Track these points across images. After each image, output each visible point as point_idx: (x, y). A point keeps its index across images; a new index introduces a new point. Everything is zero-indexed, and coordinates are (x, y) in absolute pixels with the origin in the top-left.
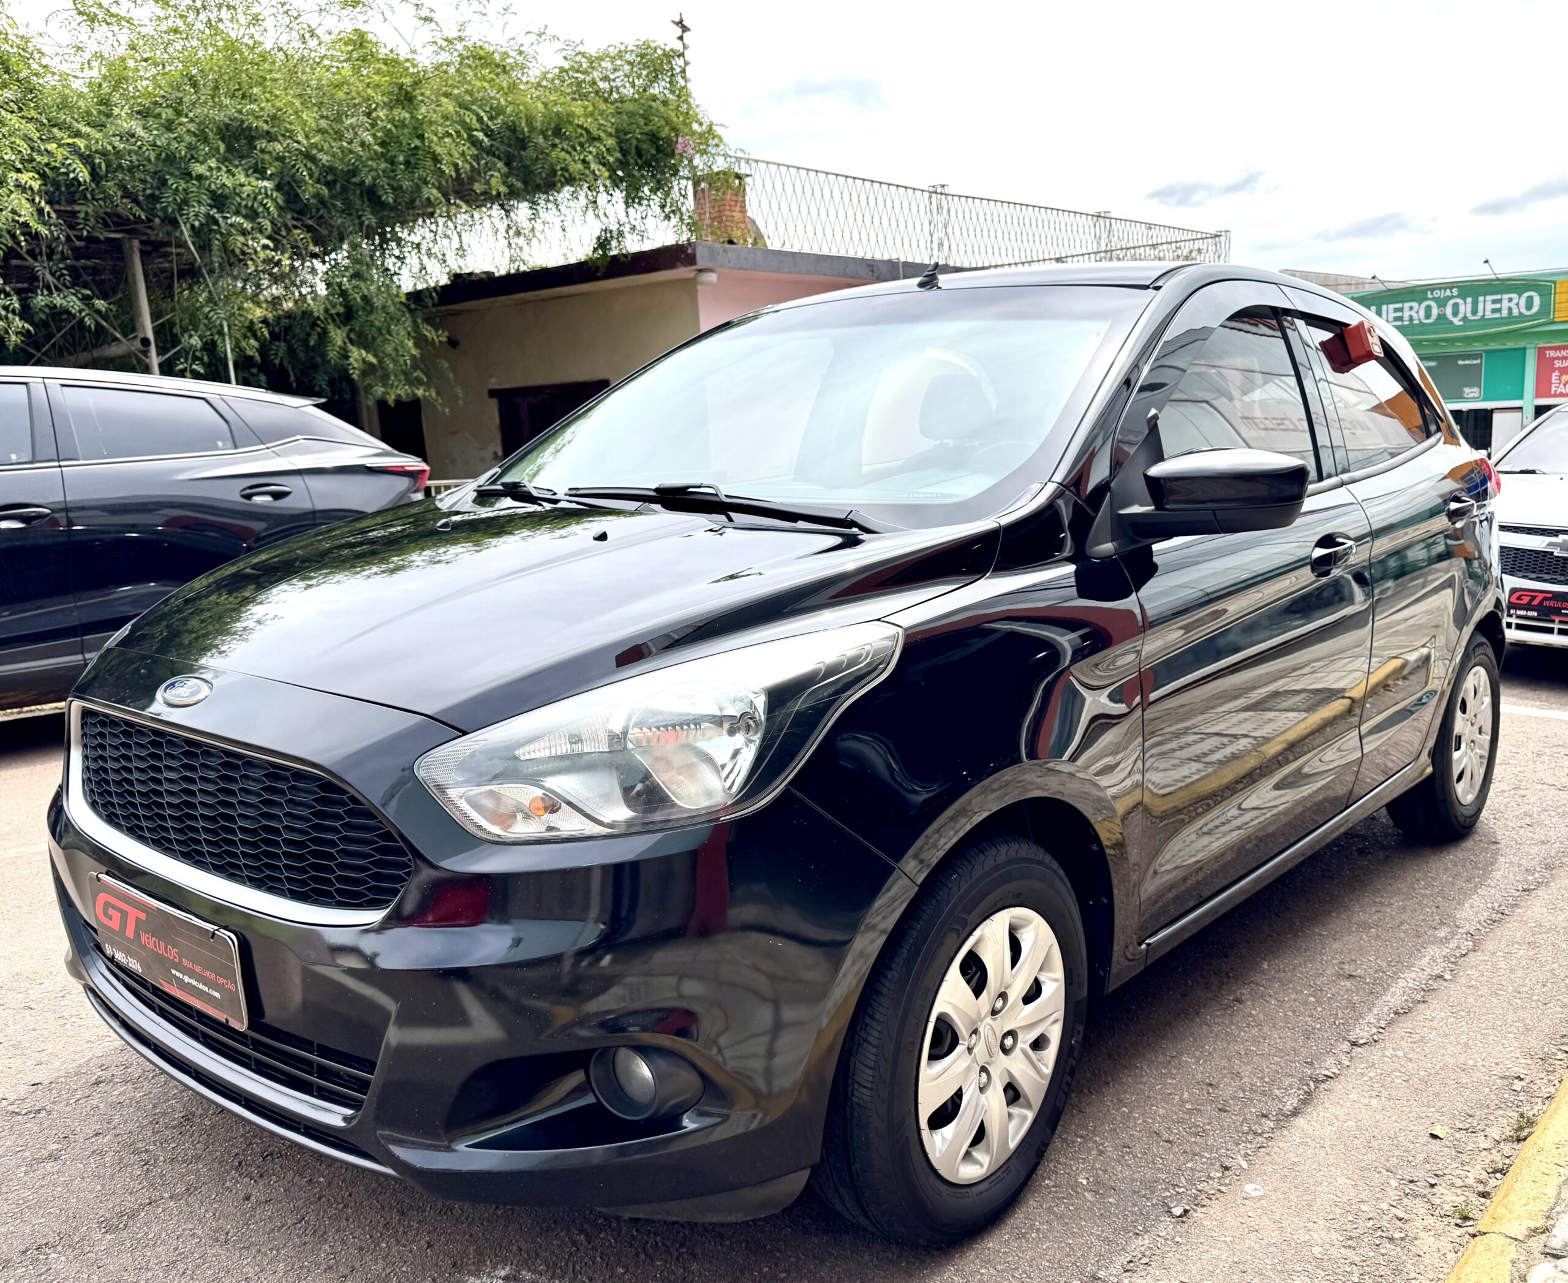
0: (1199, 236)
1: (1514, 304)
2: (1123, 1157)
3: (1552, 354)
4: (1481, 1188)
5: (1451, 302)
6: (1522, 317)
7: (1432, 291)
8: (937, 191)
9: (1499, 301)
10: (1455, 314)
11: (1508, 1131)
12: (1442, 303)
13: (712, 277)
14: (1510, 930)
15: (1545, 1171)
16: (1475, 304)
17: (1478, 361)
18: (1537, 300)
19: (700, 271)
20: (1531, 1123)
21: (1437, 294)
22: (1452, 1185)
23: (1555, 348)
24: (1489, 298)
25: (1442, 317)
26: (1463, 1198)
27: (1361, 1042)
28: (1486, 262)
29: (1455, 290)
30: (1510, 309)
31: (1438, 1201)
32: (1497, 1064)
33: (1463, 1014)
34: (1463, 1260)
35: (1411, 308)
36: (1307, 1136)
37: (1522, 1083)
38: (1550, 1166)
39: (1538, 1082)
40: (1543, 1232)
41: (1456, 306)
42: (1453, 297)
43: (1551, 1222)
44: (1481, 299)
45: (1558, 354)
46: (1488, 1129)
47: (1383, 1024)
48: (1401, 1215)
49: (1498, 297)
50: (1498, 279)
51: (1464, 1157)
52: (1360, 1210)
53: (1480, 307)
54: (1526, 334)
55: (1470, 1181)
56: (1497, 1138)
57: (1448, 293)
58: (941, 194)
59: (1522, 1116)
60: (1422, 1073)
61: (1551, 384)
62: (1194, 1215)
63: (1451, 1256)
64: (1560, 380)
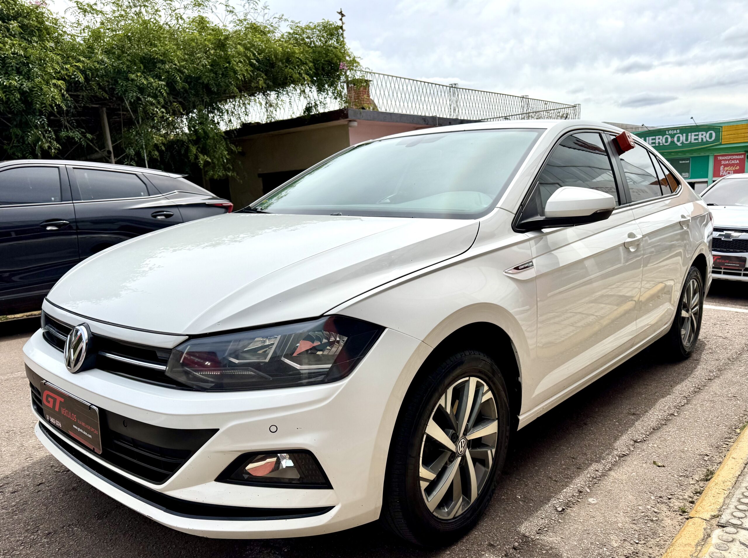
0: (567, 106)
1: (704, 136)
2: (536, 487)
3: (720, 158)
4: (691, 500)
5: (676, 136)
6: (707, 142)
7: (668, 131)
8: (453, 87)
9: (698, 135)
10: (678, 141)
11: (702, 477)
12: (672, 136)
13: (355, 124)
14: (703, 395)
15: (718, 492)
16: (687, 137)
17: (688, 162)
18: (714, 135)
19: (350, 121)
20: (712, 473)
21: (670, 132)
22: (678, 498)
23: (722, 156)
24: (693, 134)
25: (672, 142)
26: (682, 504)
27: (639, 441)
28: (692, 118)
29: (678, 131)
30: (702, 139)
31: (672, 505)
32: (697, 449)
33: (682, 429)
34: (683, 529)
35: (659, 139)
36: (615, 479)
37: (708, 457)
38: (720, 490)
39: (715, 457)
40: (718, 517)
42: (677, 134)
43: (721, 513)
44: (690, 134)
45: (723, 158)
46: (693, 476)
47: (648, 433)
48: (656, 510)
49: (697, 133)
50: (697, 126)
51: (683, 487)
52: (638, 509)
53: (689, 139)
54: (709, 149)
55: (686, 497)
56: (697, 479)
57: (675, 132)
58: (455, 88)
59: (708, 470)
60: (665, 453)
62: (567, 511)
63: (678, 527)
64: (724, 169)
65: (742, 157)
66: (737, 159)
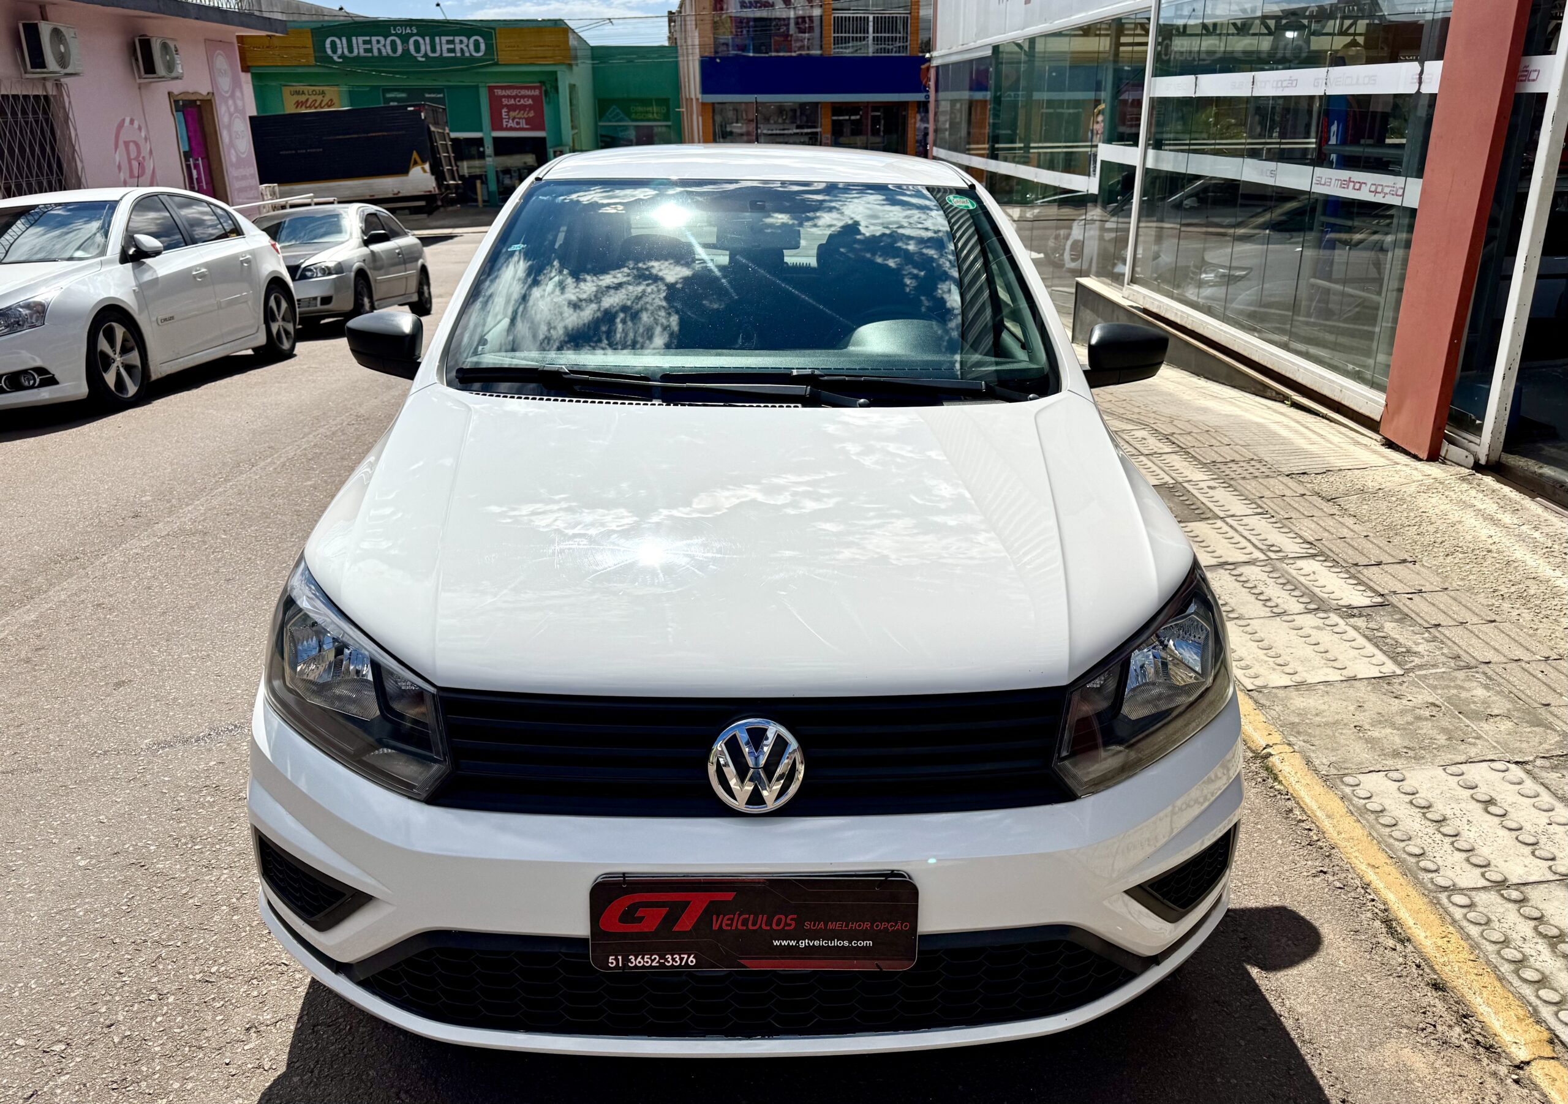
1: (465, 46)
3: (499, 92)
5: (412, 41)
6: (472, 59)
7: (394, 27)
9: (452, 42)
10: (418, 50)
12: (405, 39)
16: (433, 43)
17: (441, 95)
18: (483, 47)
21: (399, 30)
23: (502, 88)
24: (444, 39)
25: (406, 51)
28: (438, 5)
29: (413, 28)
30: (462, 50)
35: (378, 41)
41: (417, 45)
42: (412, 35)
49: (451, 38)
50: (448, 22)
53: (438, 48)
57: (408, 30)
61: (502, 119)
64: (508, 115)
65: (537, 92)
66: (528, 97)
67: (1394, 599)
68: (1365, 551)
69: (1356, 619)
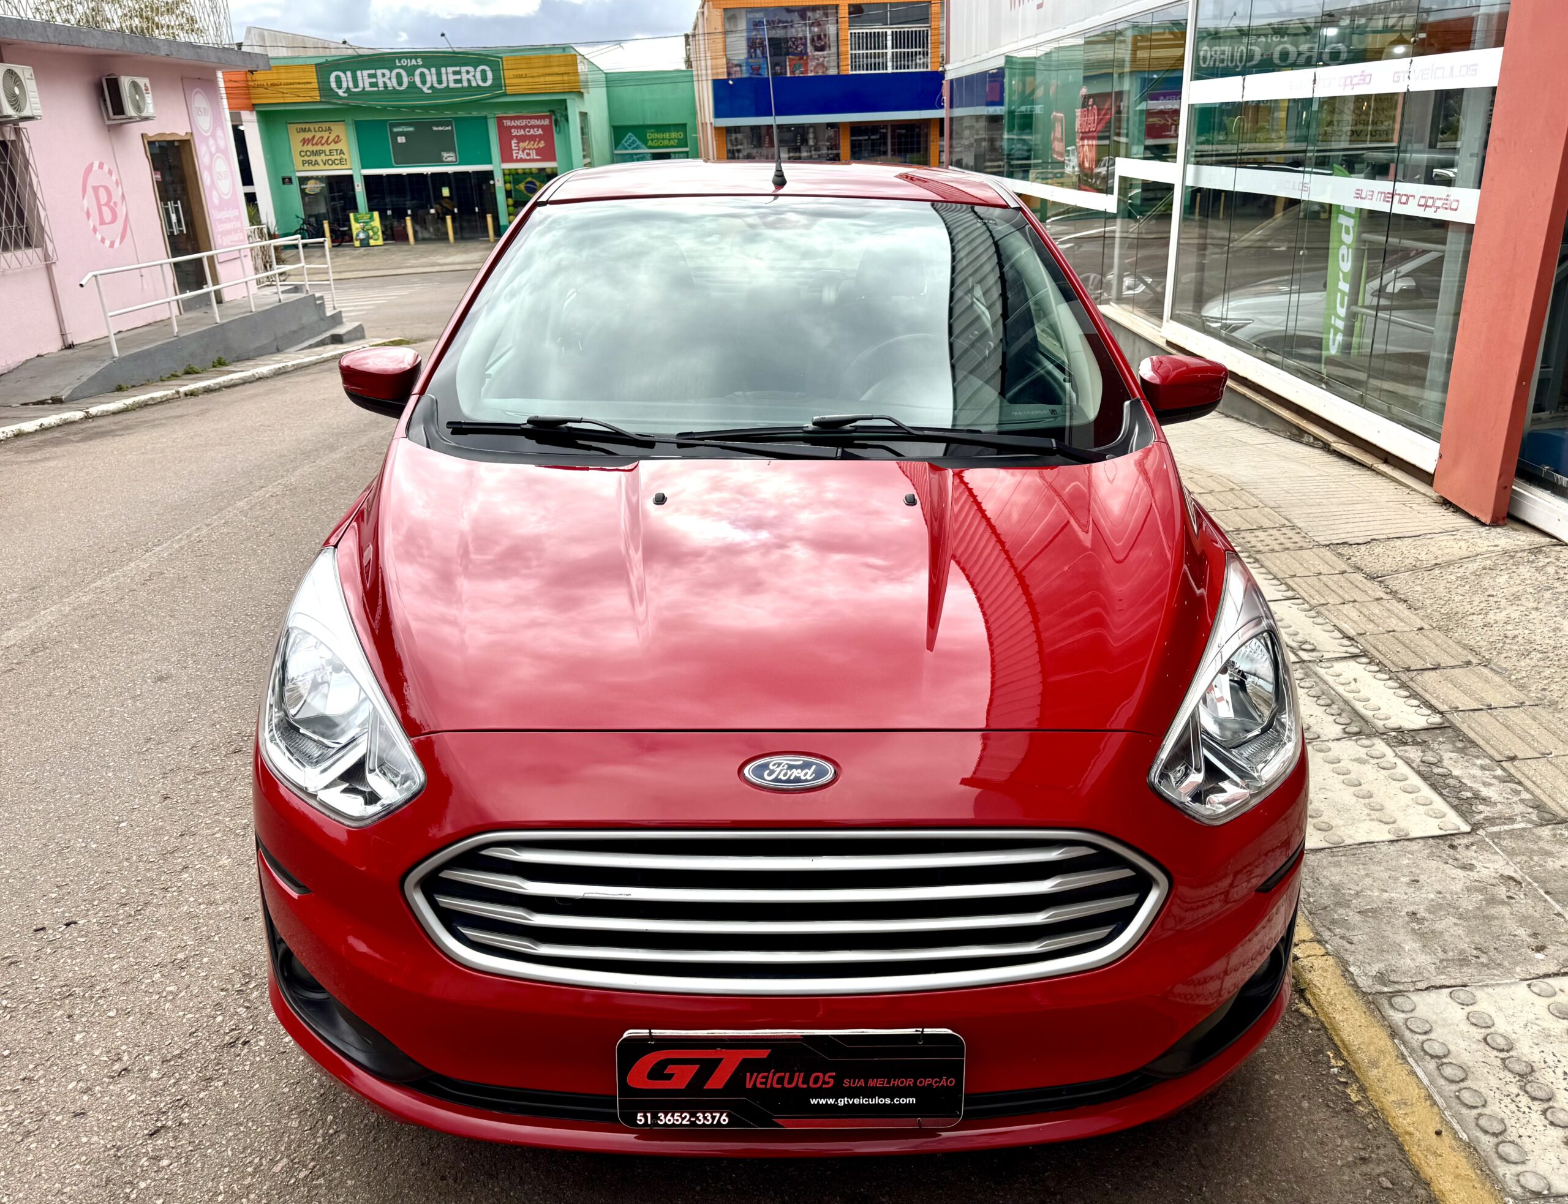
1: (472, 76)
3: (507, 123)
5: (418, 72)
7: (399, 59)
9: (458, 73)
10: (424, 82)
12: (410, 71)
16: (439, 74)
17: (449, 128)
18: (490, 75)
21: (404, 62)
23: (511, 118)
24: (450, 69)
25: (412, 84)
28: (443, 35)
29: (419, 60)
30: (469, 80)
35: (383, 75)
41: (422, 75)
42: (418, 67)
44: (443, 70)
45: (513, 123)
49: (457, 69)
50: (454, 52)
53: (444, 79)
54: (485, 104)
57: (414, 62)
61: (511, 150)
64: (518, 146)
65: (546, 122)
66: (538, 127)
67: (1456, 719)
68: (1418, 650)
69: (1407, 748)
